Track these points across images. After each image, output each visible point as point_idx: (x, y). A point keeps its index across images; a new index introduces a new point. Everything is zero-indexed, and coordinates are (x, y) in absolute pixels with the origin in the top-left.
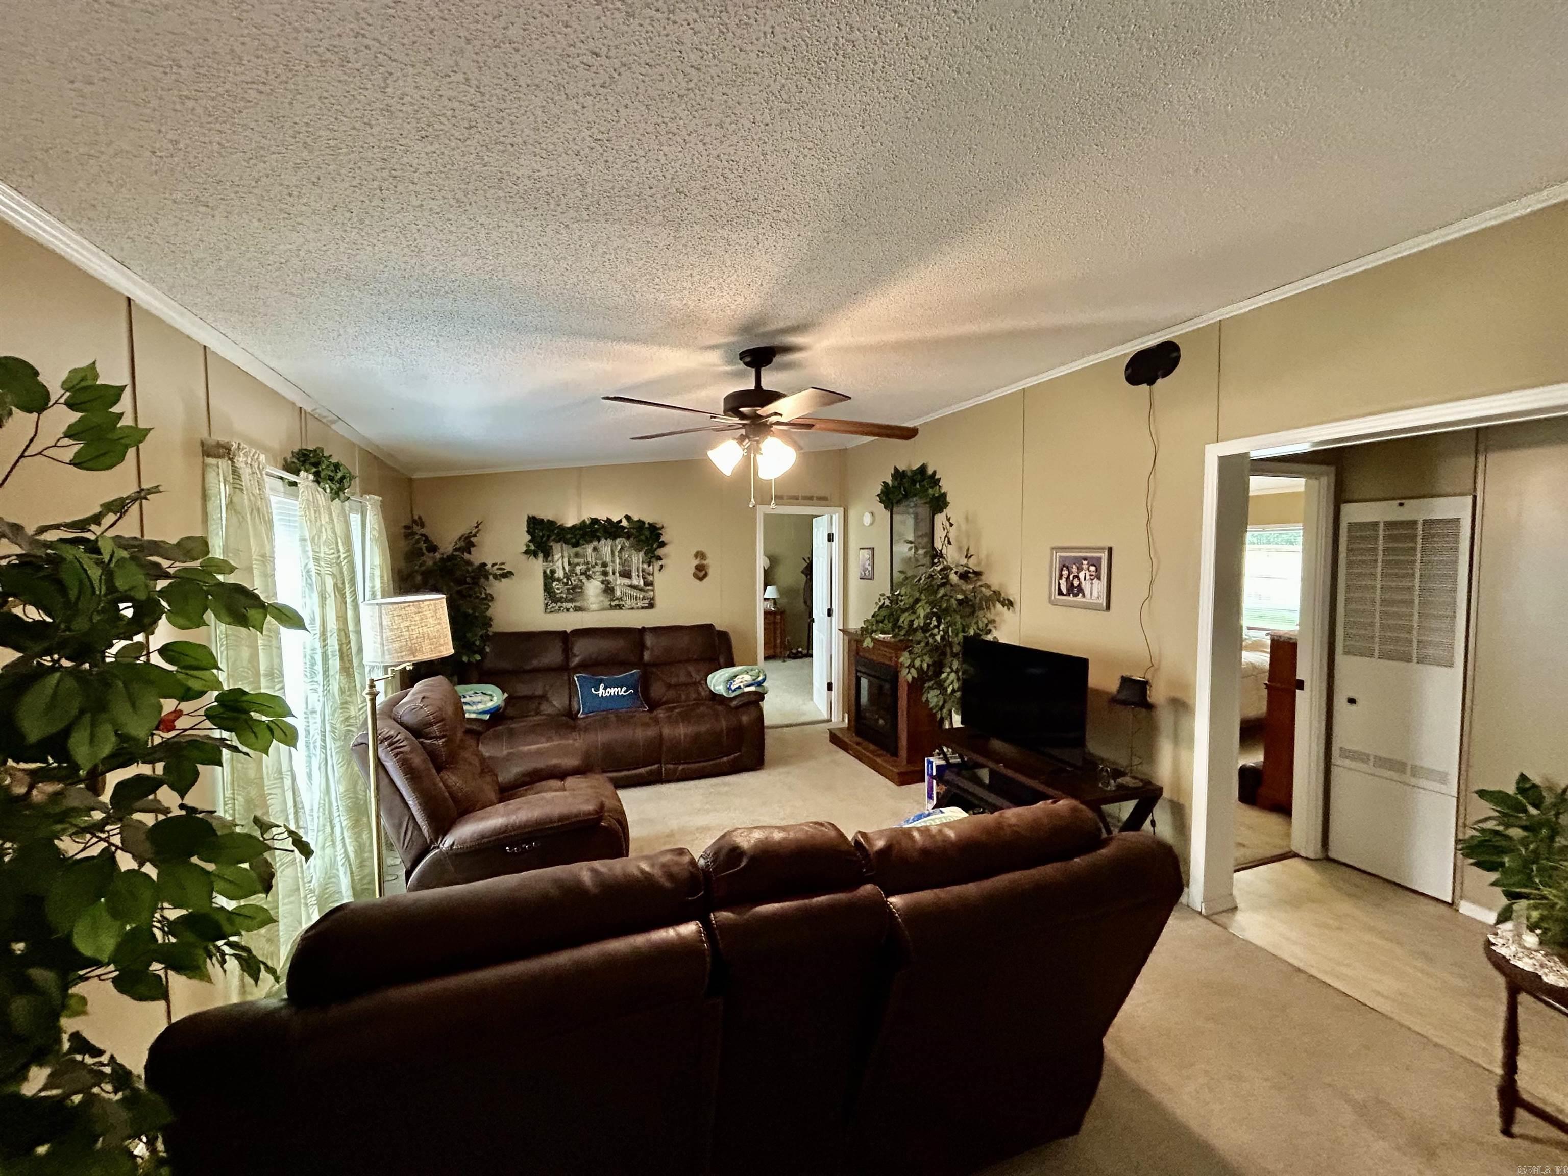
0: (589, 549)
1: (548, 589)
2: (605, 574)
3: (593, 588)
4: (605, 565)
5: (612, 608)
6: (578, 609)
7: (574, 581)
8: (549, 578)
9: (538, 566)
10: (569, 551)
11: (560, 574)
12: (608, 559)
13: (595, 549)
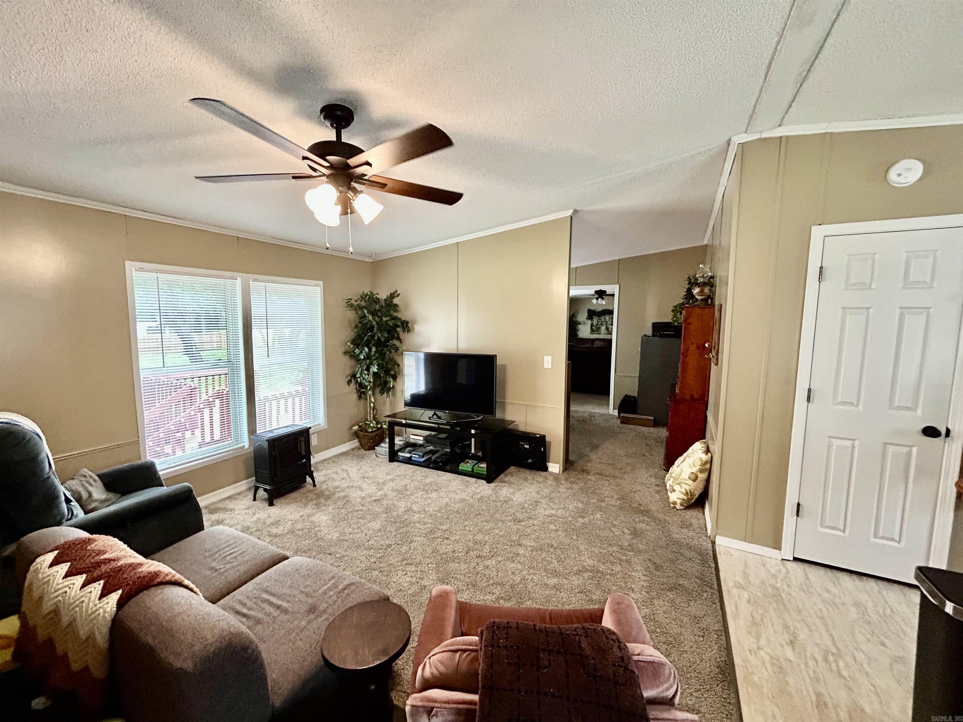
0: (603, 318)
1: (591, 328)
2: (607, 324)
3: (603, 328)
4: (607, 322)
5: (608, 334)
6: (599, 334)
7: (598, 326)
8: (592, 325)
9: (589, 322)
10: (597, 318)
11: (595, 324)
12: (607, 320)
13: (604, 318)
